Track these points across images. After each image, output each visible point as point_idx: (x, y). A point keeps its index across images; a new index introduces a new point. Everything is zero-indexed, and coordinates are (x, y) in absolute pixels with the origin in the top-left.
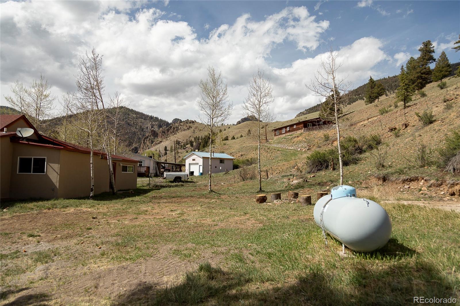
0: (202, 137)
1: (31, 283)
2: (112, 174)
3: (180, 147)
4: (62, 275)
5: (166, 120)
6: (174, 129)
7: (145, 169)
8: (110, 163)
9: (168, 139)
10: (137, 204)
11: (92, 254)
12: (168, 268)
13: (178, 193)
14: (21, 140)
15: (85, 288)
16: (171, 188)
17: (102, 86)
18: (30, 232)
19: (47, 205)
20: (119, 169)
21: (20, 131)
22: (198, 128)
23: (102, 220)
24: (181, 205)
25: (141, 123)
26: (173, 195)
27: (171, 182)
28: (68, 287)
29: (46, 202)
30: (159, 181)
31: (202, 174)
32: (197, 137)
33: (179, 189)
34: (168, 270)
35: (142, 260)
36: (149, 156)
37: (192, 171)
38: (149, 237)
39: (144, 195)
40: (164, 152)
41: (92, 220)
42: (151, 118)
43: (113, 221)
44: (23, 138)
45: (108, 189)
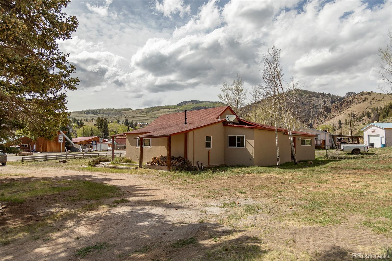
0: (381, 107)
1: (246, 227)
2: (293, 147)
3: (355, 120)
4: (265, 225)
5: (339, 95)
6: (348, 102)
7: (321, 142)
8: (291, 137)
9: (342, 112)
10: (317, 173)
11: (286, 213)
12: (361, 238)
13: (359, 165)
14: (229, 124)
15: (285, 240)
16: (350, 160)
17: (281, 74)
18: (240, 190)
19: (248, 171)
20: (298, 143)
21: (228, 117)
22: (376, 99)
23: (289, 186)
24: (364, 177)
25: (314, 101)
26: (353, 167)
27: (349, 154)
28: (272, 236)
29: (246, 168)
30: (336, 153)
31: (384, 146)
32: (374, 108)
33: (359, 161)
34: (362, 240)
35: (331, 225)
36: (323, 130)
37: (372, 143)
38: (335, 205)
39: (323, 166)
40: (338, 125)
41: (281, 184)
42: (324, 95)
43: (299, 187)
44: (230, 122)
45: (290, 160)
